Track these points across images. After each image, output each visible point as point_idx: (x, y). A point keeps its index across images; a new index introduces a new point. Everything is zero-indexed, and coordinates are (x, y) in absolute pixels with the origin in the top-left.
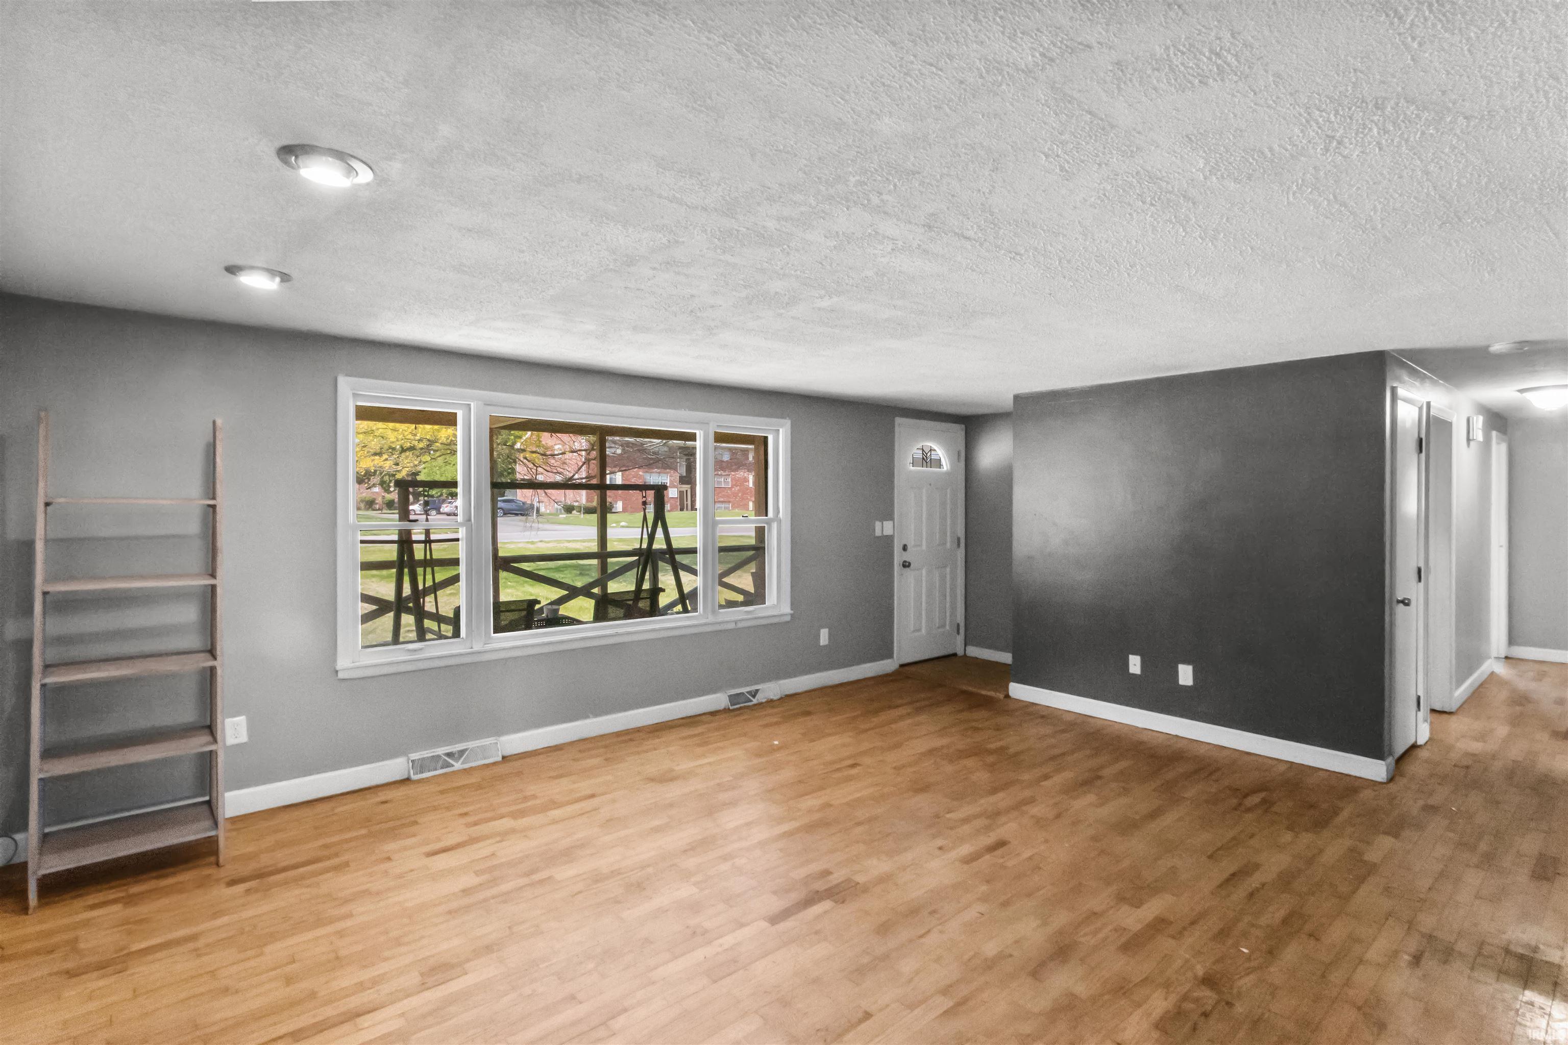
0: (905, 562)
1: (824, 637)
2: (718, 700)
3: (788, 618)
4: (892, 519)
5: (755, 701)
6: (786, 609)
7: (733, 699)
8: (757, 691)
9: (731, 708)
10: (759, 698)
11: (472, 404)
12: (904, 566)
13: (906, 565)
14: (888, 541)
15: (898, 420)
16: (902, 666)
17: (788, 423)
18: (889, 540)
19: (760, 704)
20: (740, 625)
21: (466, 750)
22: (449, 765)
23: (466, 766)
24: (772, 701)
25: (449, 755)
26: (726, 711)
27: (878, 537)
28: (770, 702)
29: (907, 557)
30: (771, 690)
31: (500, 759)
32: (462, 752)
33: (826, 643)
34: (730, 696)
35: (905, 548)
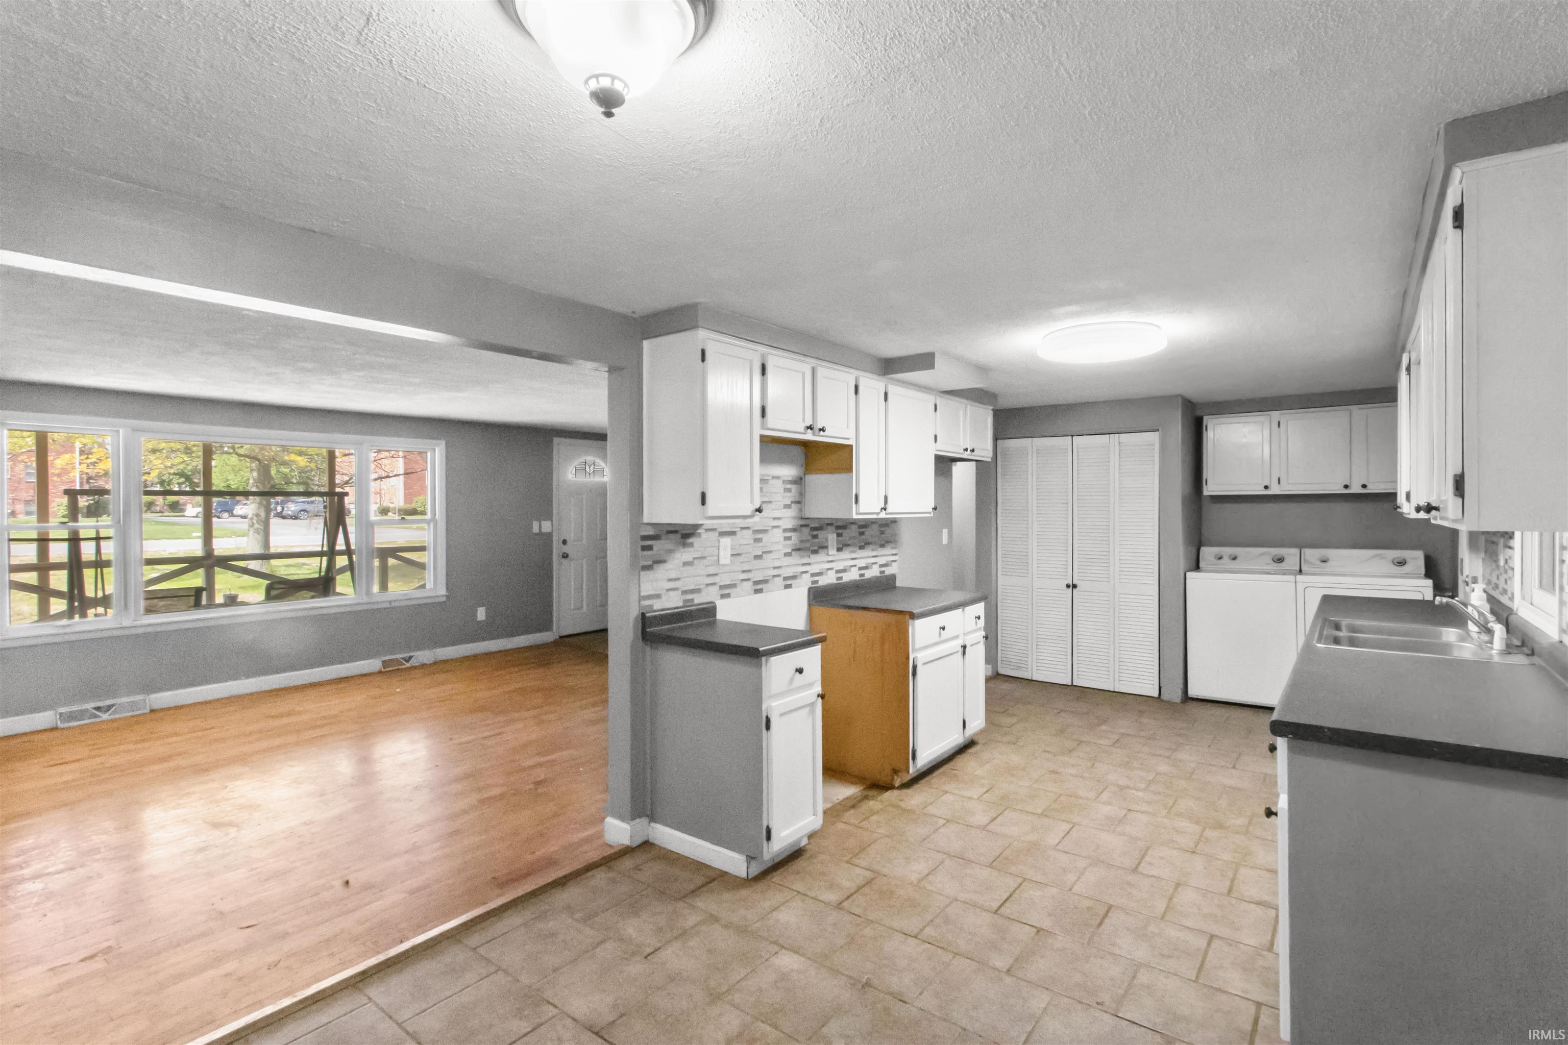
0: (564, 553)
1: (481, 614)
2: (373, 664)
3: (444, 599)
4: (550, 518)
5: (408, 665)
6: (442, 591)
7: (385, 664)
8: (410, 658)
9: (383, 670)
10: (414, 662)
11: (121, 430)
12: (563, 557)
13: (565, 556)
14: (547, 538)
15: (556, 440)
16: (561, 637)
17: (443, 443)
18: (549, 535)
19: (414, 668)
20: (393, 604)
21: (113, 705)
22: (96, 716)
23: (112, 717)
24: (425, 664)
25: (98, 709)
26: (380, 672)
27: (536, 534)
28: (423, 666)
29: (566, 549)
30: (424, 656)
31: (148, 711)
32: (109, 707)
33: (484, 618)
34: (383, 662)
35: (565, 542)
